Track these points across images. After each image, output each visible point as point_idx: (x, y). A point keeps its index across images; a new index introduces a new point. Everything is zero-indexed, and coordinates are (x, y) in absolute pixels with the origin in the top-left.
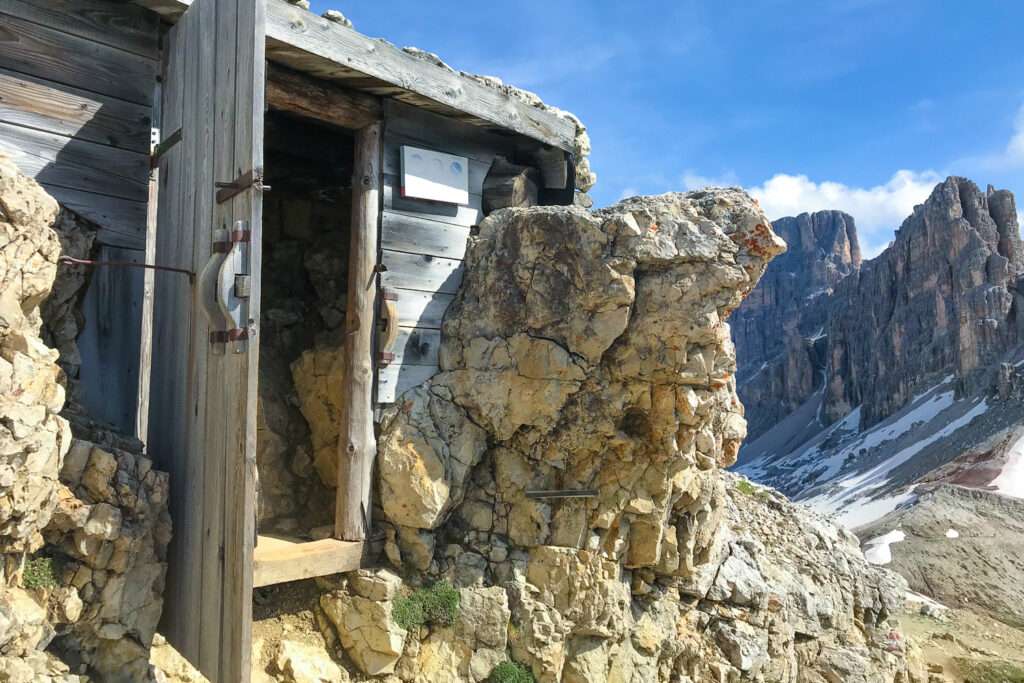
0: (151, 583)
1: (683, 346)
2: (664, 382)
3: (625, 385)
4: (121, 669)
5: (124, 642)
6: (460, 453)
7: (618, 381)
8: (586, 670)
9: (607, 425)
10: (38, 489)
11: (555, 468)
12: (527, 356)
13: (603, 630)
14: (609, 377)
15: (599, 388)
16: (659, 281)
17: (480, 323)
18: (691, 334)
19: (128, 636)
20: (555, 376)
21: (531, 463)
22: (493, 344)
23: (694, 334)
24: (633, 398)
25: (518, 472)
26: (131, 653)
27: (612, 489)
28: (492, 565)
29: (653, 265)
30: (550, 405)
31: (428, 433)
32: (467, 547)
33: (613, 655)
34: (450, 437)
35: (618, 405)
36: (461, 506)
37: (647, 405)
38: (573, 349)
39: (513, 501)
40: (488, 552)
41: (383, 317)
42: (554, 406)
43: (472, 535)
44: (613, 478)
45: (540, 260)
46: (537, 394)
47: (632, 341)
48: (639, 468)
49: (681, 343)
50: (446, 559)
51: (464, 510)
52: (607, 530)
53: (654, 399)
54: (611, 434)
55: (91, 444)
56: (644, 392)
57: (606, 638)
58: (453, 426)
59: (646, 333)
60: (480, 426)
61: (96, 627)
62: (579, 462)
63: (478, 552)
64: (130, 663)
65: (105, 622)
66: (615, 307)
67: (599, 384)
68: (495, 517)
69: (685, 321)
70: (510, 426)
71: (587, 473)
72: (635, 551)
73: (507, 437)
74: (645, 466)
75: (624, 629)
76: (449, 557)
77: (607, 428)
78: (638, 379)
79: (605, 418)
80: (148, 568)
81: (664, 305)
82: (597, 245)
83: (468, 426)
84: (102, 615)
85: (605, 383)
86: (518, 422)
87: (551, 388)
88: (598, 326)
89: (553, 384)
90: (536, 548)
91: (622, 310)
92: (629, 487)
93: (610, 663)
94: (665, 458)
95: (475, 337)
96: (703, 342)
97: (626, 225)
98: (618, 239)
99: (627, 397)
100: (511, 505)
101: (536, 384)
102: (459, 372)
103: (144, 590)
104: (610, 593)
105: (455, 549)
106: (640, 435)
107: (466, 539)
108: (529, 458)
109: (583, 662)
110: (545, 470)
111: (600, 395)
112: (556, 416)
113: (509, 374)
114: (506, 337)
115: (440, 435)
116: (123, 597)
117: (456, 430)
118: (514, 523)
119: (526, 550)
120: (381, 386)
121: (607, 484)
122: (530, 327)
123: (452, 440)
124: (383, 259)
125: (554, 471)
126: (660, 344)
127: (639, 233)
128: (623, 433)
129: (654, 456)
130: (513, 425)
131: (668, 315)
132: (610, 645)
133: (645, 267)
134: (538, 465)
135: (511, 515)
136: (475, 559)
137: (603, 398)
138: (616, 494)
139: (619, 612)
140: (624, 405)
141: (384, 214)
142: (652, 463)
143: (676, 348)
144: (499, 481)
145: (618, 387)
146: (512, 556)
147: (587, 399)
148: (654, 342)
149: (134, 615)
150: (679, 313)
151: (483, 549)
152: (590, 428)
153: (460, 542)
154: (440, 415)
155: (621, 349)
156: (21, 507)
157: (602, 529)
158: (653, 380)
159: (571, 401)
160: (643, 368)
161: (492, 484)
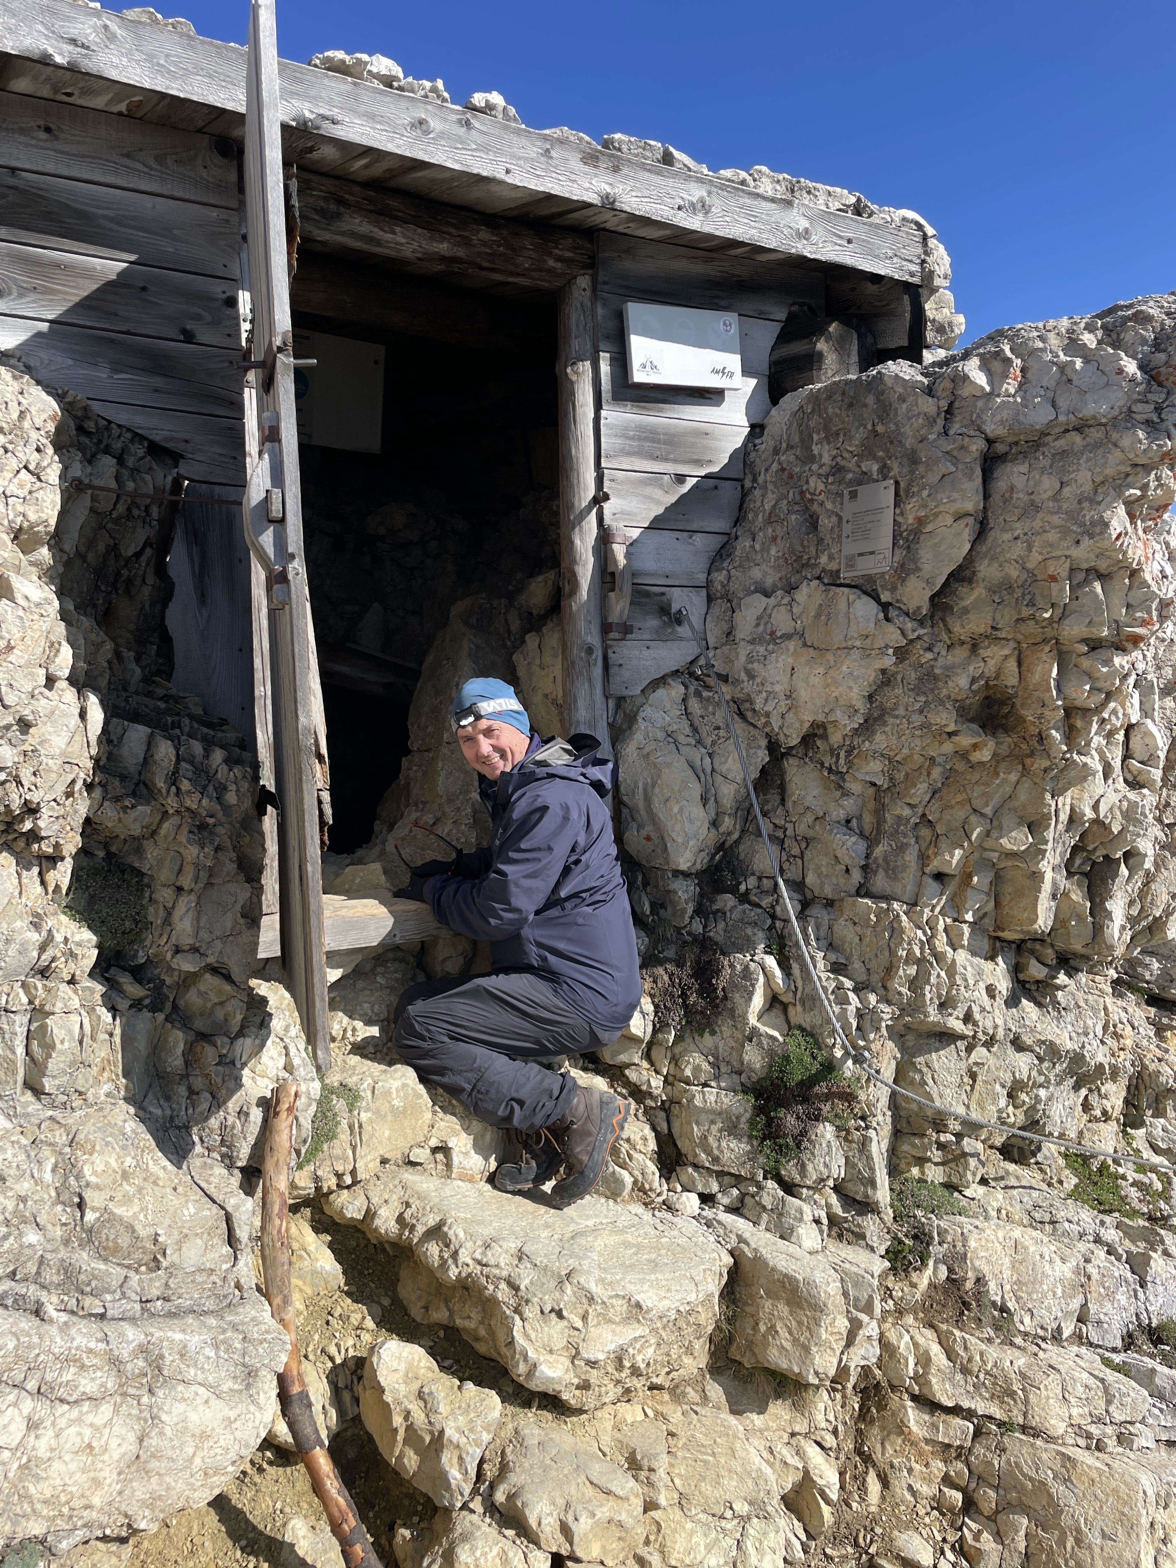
0: (238, 908)
1: (1064, 574)
2: (1038, 640)
3: (974, 648)
4: (212, 1011)
5: (208, 976)
6: (726, 766)
7: (963, 643)
8: (930, 1082)
9: (944, 715)
10: (54, 775)
11: (874, 784)
12: (818, 616)
13: (955, 1024)
14: (944, 636)
15: (929, 656)
16: (1023, 468)
17: (756, 573)
18: (1075, 552)
19: (214, 970)
20: (858, 643)
21: (832, 777)
22: (772, 601)
23: (1084, 554)
24: (990, 668)
25: (815, 793)
26: (220, 992)
27: (960, 814)
28: (779, 924)
29: (1016, 443)
30: (850, 688)
31: (682, 739)
32: (744, 898)
33: (977, 1064)
34: (714, 743)
35: (963, 681)
36: (737, 842)
37: (1011, 680)
38: (885, 597)
39: (810, 834)
40: (773, 907)
41: (610, 570)
42: (856, 690)
43: (752, 882)
44: (960, 797)
45: (839, 459)
46: (831, 672)
47: (981, 575)
48: (1005, 781)
49: (1063, 570)
50: (715, 913)
51: (742, 847)
52: (953, 876)
53: (1024, 668)
54: (951, 728)
55: (149, 730)
56: (1006, 657)
57: (963, 1037)
58: (718, 728)
59: (1001, 559)
60: (755, 726)
61: (169, 956)
62: (907, 775)
63: (758, 906)
64: (222, 1003)
65: (177, 950)
66: (949, 520)
67: (929, 649)
68: (784, 858)
69: (1064, 531)
70: (797, 725)
71: (920, 791)
72: (1006, 910)
73: (794, 741)
74: (1013, 777)
75: (996, 1027)
76: (718, 911)
77: (946, 719)
78: (993, 636)
79: (942, 703)
80: (233, 887)
81: (1034, 507)
82: (920, 421)
83: (739, 726)
84: (173, 940)
85: (939, 648)
86: (808, 717)
87: (851, 664)
88: (925, 554)
89: (855, 654)
90: (842, 900)
91: (963, 522)
92: (988, 811)
93: (973, 1076)
94: (1046, 763)
95: (749, 593)
96: (1103, 566)
97: (966, 378)
98: (956, 404)
99: (975, 668)
100: (808, 840)
101: (830, 657)
102: (726, 649)
103: (230, 915)
104: (960, 969)
105: (727, 901)
106: (1007, 730)
107: (743, 888)
108: (830, 770)
109: (925, 1070)
110: (855, 787)
111: (932, 667)
112: (861, 706)
113: (792, 645)
114: (791, 589)
115: (699, 742)
116: (198, 919)
117: (722, 733)
118: (812, 866)
119: (830, 904)
120: (612, 671)
121: (952, 807)
122: (824, 570)
123: (716, 748)
124: (606, 483)
125: (871, 791)
126: (1024, 576)
127: (988, 389)
128: (975, 727)
129: (1028, 761)
130: (802, 722)
131: (1037, 524)
132: (969, 1049)
133: (1001, 448)
134: (844, 781)
135: (808, 855)
136: (754, 914)
137: (937, 671)
138: (966, 821)
139: (986, 1001)
140: (974, 680)
141: (603, 413)
142: (1025, 772)
143: (1053, 578)
144: (789, 804)
145: (961, 653)
146: (807, 913)
147: (912, 675)
148: (1014, 572)
149: (218, 945)
150: (1056, 520)
151: (766, 902)
152: (917, 720)
153: (733, 890)
154: (699, 712)
155: (963, 590)
156: (35, 797)
157: (947, 875)
158: (1019, 637)
159: (886, 679)
160: (998, 616)
161: (780, 811)
